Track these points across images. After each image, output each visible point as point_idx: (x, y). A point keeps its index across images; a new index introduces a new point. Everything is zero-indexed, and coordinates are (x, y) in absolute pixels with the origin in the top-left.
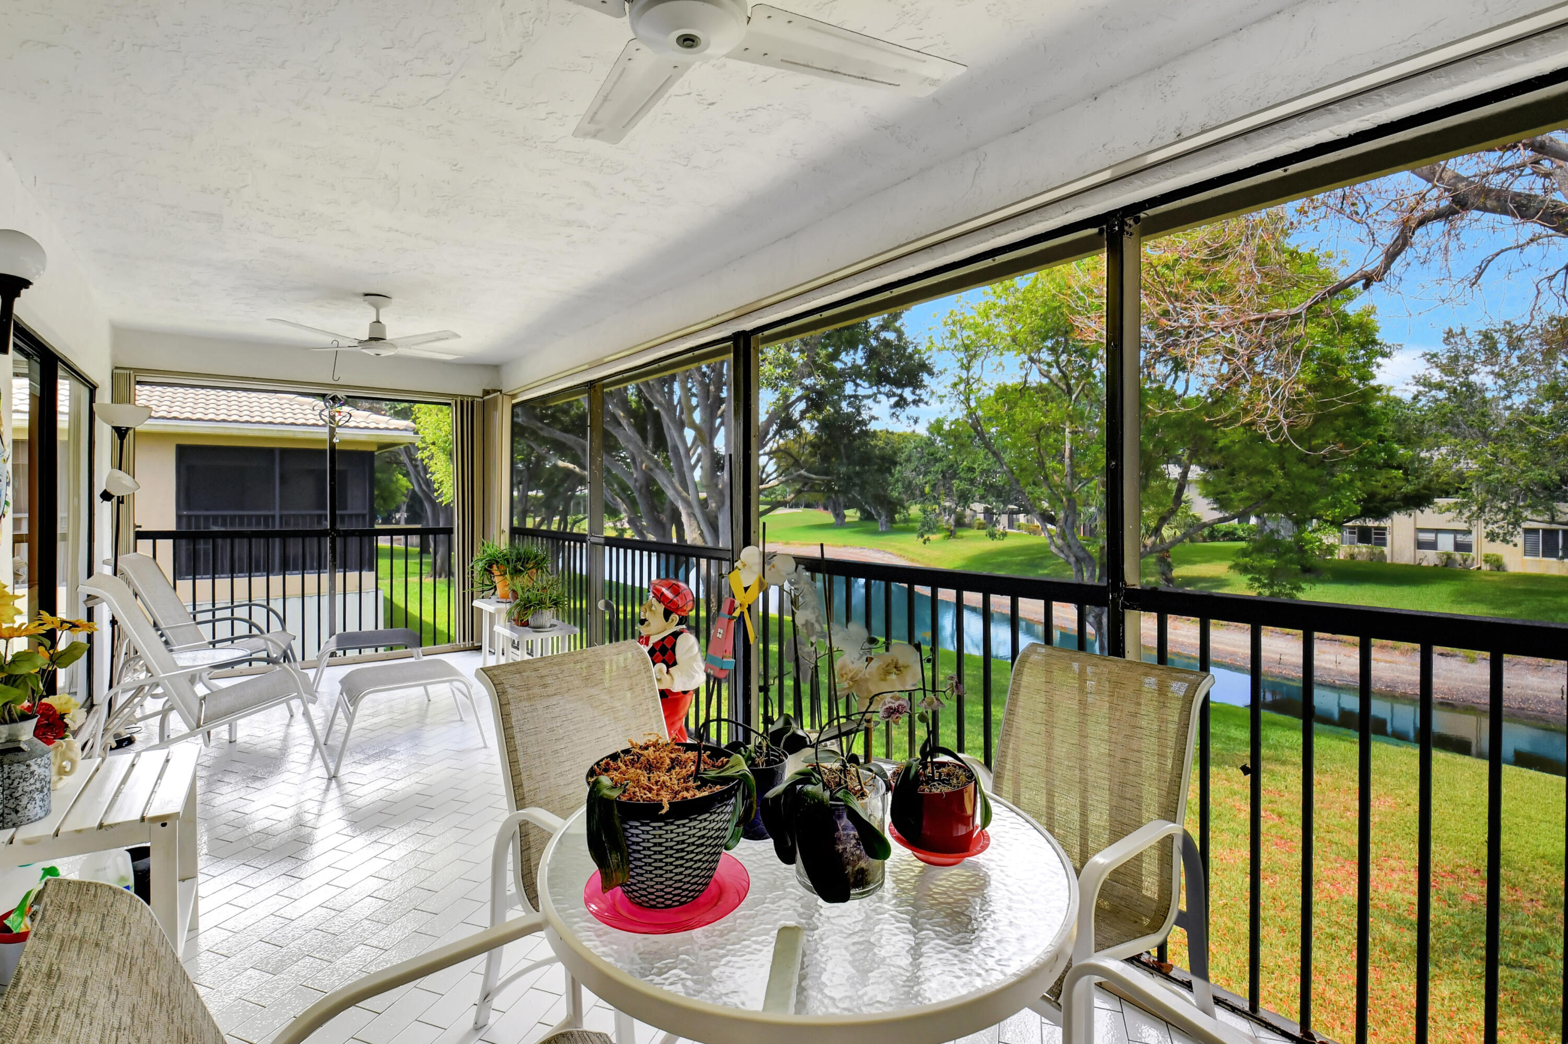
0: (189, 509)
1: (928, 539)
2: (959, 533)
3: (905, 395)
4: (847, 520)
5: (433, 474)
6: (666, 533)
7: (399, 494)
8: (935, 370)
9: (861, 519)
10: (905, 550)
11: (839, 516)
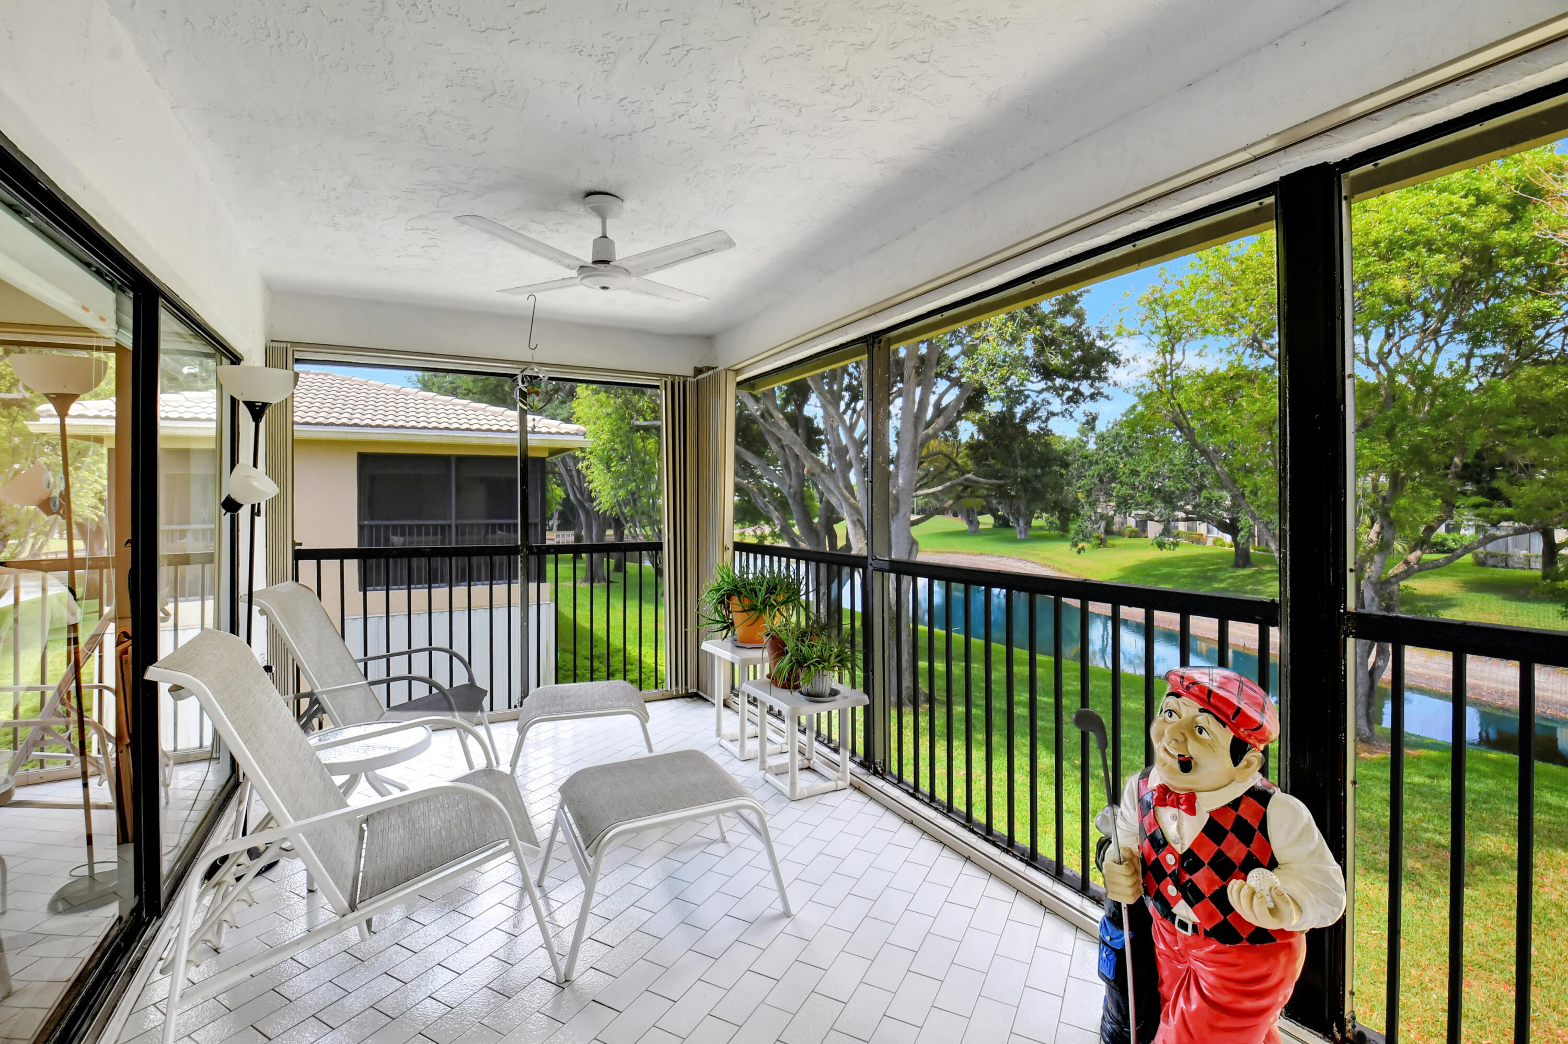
0: (372, 518)
1: (1083, 549)
2: (1110, 542)
3: (1082, 389)
4: (981, 527)
5: (590, 483)
6: (820, 542)
7: (554, 503)
8: (1122, 358)
9: (995, 526)
10: (1048, 559)
11: (972, 522)
